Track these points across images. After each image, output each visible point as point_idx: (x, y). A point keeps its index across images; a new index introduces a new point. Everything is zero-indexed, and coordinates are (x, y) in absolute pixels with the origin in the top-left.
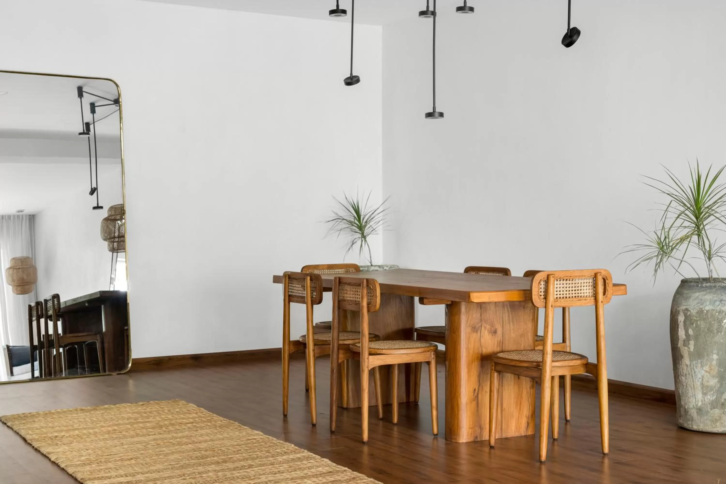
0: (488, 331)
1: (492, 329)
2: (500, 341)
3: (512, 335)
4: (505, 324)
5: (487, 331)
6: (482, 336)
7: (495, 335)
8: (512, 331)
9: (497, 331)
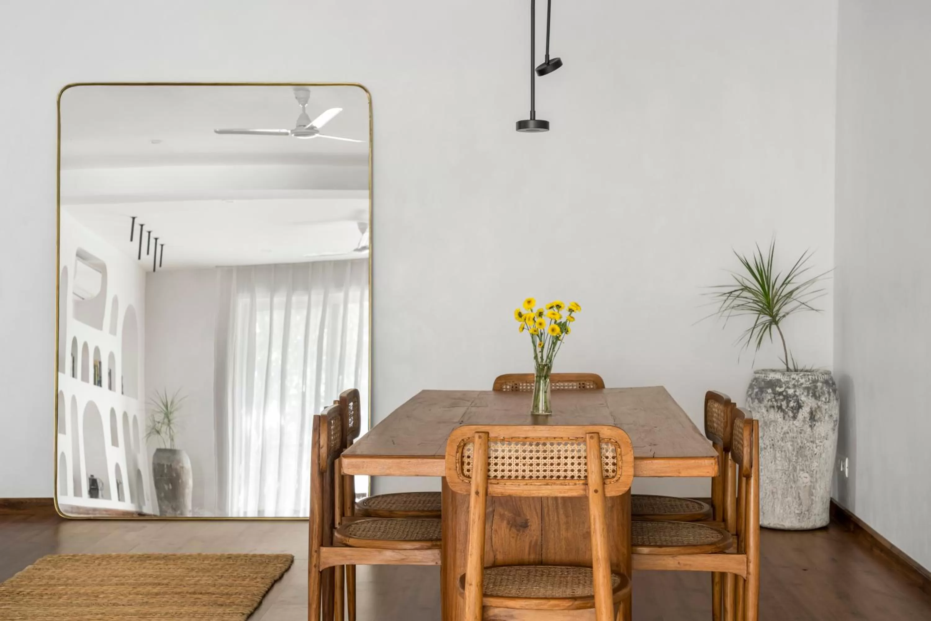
0: (508, 523)
1: (518, 518)
2: (537, 540)
3: (563, 532)
4: (548, 513)
5: (505, 522)
6: (496, 531)
7: (524, 531)
8: (563, 527)
9: (529, 524)
